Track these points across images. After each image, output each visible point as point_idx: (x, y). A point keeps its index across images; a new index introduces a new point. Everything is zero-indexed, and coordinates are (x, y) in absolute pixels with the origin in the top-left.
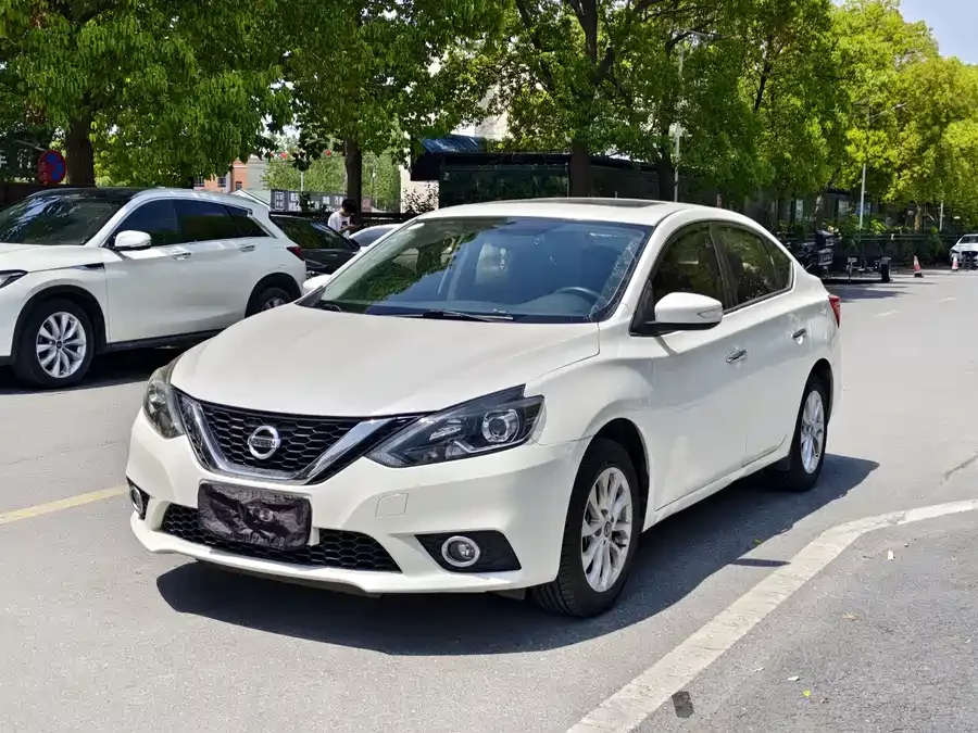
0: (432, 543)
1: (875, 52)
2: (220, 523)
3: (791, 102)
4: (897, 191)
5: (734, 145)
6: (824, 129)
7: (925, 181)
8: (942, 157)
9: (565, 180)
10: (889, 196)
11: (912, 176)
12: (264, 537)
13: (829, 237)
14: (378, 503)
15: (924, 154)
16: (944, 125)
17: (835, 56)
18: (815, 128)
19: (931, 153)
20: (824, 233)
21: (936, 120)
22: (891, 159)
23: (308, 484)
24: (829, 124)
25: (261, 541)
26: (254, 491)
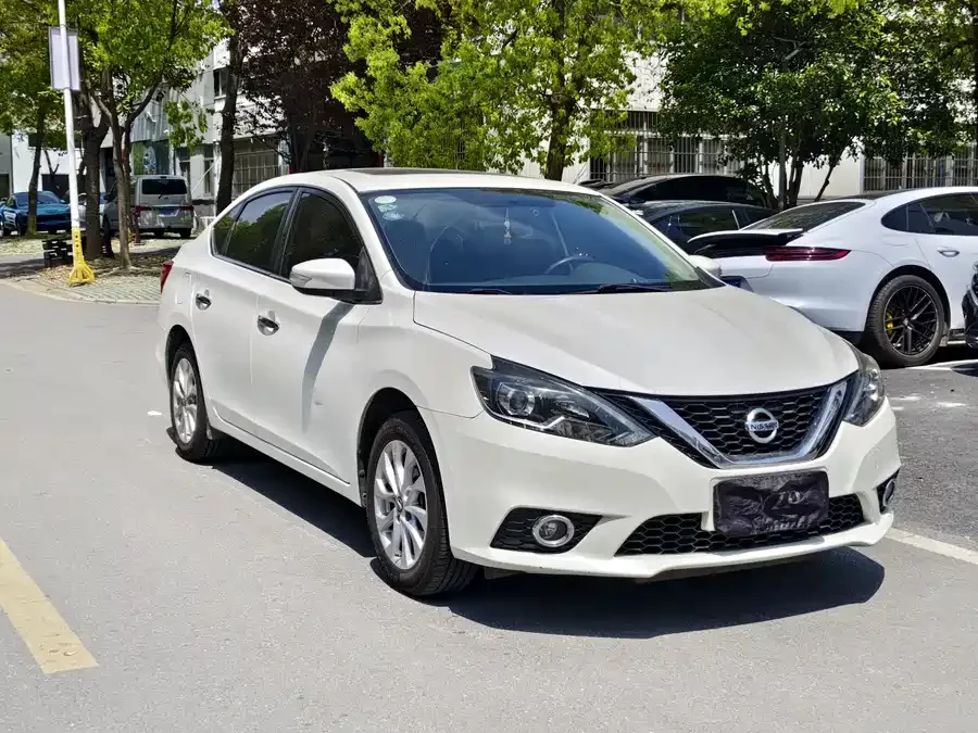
0: (881, 491)
2: (739, 520)
12: (787, 521)
23: (817, 456)
26: (774, 477)
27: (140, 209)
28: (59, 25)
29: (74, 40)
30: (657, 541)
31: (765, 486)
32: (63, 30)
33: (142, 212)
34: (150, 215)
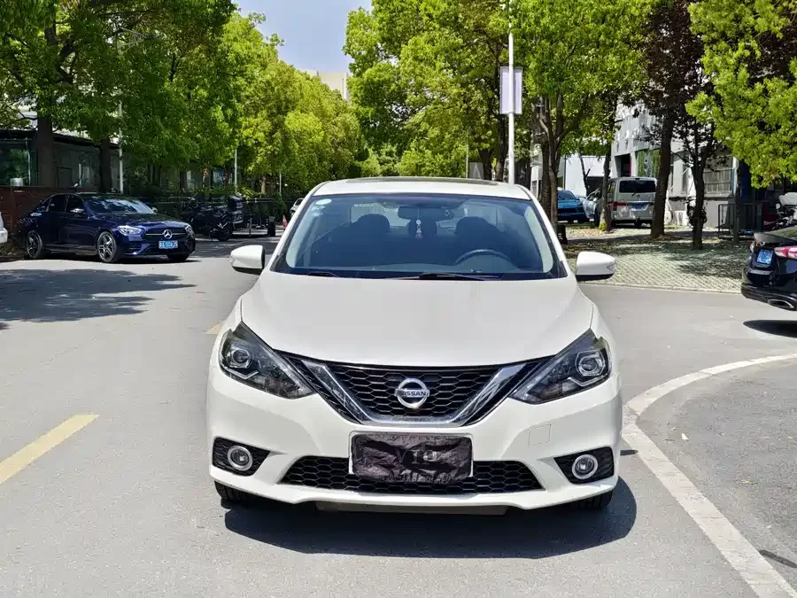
0: (565, 463)
1: (259, 56)
2: (376, 468)
3: (199, 92)
4: (256, 164)
5: (166, 126)
6: (225, 115)
7: (275, 156)
8: (286, 139)
9: (27, 153)
10: (250, 168)
11: (266, 153)
12: (425, 475)
13: (239, 201)
14: (530, 435)
15: (274, 136)
16: (285, 114)
17: (231, 57)
18: (218, 113)
19: (278, 134)
20: (234, 198)
21: (279, 109)
22: (260, 140)
23: (465, 425)
24: (229, 112)
25: (421, 479)
26: (413, 436)
27: (616, 204)
28: (508, 65)
29: (519, 75)
30: (314, 477)
31: (398, 443)
32: (511, 67)
33: (618, 207)
34: (624, 209)
